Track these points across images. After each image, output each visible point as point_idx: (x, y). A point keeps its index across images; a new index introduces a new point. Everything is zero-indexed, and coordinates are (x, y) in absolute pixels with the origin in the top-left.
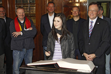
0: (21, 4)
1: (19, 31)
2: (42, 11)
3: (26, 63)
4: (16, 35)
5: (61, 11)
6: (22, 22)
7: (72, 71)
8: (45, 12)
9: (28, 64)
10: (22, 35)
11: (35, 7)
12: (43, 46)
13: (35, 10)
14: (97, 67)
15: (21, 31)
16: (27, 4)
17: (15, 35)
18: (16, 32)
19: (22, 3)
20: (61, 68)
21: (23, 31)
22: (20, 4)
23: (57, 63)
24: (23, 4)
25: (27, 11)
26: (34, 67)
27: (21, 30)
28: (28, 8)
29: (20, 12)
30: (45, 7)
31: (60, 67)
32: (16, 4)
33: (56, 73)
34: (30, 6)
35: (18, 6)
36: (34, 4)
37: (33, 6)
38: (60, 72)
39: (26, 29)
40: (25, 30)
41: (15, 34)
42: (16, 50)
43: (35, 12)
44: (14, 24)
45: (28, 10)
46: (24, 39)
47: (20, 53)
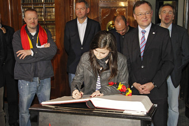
0: (31, 4)
1: (27, 49)
2: (65, 15)
3: (40, 101)
4: (23, 55)
5: (97, 15)
6: (33, 34)
7: (116, 112)
8: (70, 17)
9: (43, 103)
10: (32, 55)
11: (54, 9)
12: (68, 73)
13: (54, 14)
14: (156, 105)
15: (32, 49)
16: (40, 4)
17: (21, 55)
18: (23, 51)
19: (32, 2)
20: (97, 108)
21: (34, 49)
22: (29, 4)
23: (90, 101)
24: (34, 4)
25: (41, 16)
26: (53, 107)
27: (31, 47)
28: (43, 10)
29: (30, 17)
30: (70, 8)
31: (96, 106)
32: (22, 4)
33: (88, 116)
34: (45, 8)
35: (25, 8)
36: (52, 4)
37: (50, 6)
38: (95, 115)
39: (40, 45)
40: (38, 47)
41: (21, 53)
42: (23, 79)
43: (54, 17)
44: (20, 37)
45: (43, 14)
46: (36, 62)
47: (30, 85)
